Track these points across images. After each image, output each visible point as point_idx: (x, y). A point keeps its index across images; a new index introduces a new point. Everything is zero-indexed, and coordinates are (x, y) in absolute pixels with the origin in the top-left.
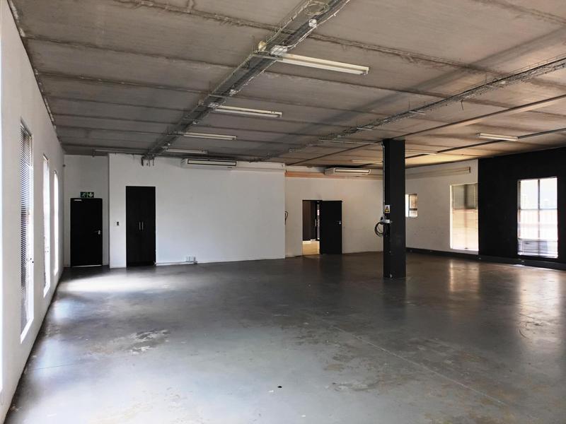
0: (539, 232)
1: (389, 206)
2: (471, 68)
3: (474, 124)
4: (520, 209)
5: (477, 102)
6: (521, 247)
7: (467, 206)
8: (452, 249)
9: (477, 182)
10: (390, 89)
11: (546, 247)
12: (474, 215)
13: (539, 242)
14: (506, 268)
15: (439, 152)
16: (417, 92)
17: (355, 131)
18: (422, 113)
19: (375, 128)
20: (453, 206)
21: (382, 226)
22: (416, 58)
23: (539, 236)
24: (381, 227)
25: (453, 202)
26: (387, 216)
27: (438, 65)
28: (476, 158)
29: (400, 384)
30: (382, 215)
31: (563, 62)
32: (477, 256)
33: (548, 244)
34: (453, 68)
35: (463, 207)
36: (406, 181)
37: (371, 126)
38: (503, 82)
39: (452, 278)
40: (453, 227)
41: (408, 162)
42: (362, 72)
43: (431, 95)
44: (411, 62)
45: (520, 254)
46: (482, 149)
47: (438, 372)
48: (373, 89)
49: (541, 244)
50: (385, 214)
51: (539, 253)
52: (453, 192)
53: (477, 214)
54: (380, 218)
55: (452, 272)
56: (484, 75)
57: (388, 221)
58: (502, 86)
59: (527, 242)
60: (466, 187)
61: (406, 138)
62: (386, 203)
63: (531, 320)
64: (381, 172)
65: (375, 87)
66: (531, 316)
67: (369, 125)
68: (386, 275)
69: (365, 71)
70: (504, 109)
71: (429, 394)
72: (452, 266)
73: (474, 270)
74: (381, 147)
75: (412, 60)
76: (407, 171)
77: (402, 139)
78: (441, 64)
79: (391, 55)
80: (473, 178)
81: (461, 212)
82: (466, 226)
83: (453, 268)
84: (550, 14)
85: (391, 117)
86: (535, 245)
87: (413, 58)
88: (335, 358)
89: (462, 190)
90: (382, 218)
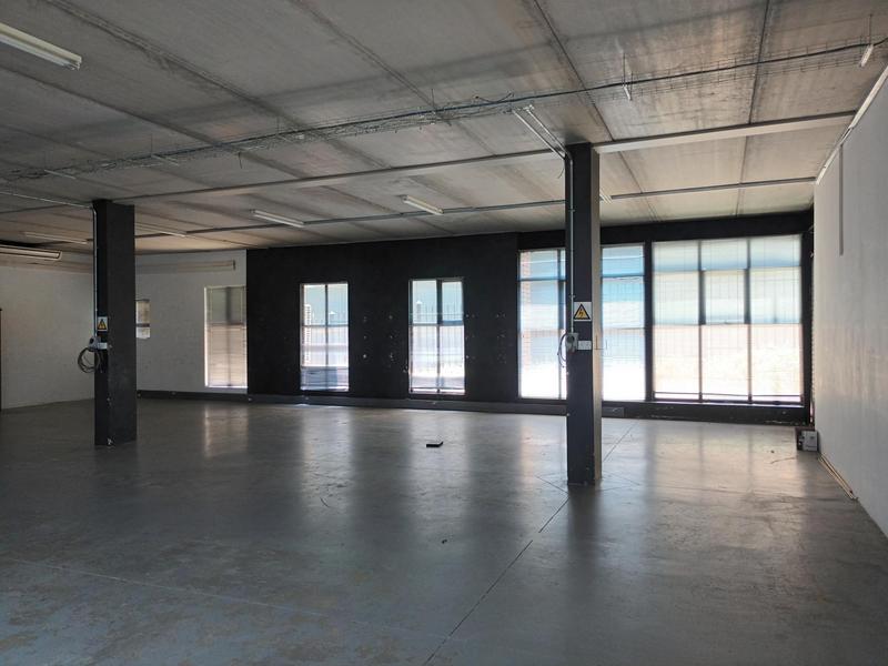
0: (327, 356)
1: (105, 319)
2: (257, 104)
3: (249, 195)
4: (303, 324)
5: (259, 160)
6: (304, 380)
7: (230, 322)
8: (208, 388)
9: (245, 285)
10: (117, 109)
11: (335, 377)
12: (240, 334)
13: (327, 370)
14: (287, 410)
15: (189, 232)
16: (167, 125)
17: (40, 175)
18: (173, 163)
19: (84, 175)
20: (209, 319)
21: (93, 354)
22: (173, 64)
23: (327, 363)
24: (90, 357)
25: (209, 314)
26: (102, 336)
27: (209, 85)
28: (243, 248)
29: (156, 635)
30: (92, 334)
31: (377, 124)
32: (244, 395)
33: (339, 373)
34: (230, 97)
35: (224, 322)
36: (137, 276)
37: (74, 172)
38: (301, 137)
39: (207, 434)
40: (209, 353)
41: (140, 244)
42: (67, 63)
43: (189, 133)
44: (163, 68)
45: (304, 388)
46: (252, 235)
47: (218, 593)
48: (85, 101)
49: (330, 373)
50: (99, 333)
51: (326, 385)
52: (208, 299)
53: (246, 332)
54: (88, 340)
55: (207, 423)
56: (275, 119)
57: (105, 346)
58: (298, 141)
59: (313, 371)
60: (229, 291)
61: (136, 203)
62: (99, 314)
63: (333, 481)
64: (91, 260)
65: (90, 98)
66: (331, 475)
67: (71, 167)
68: (100, 440)
69: (74, 62)
70: (294, 178)
71: (210, 636)
72: (207, 415)
73: (241, 416)
74: (90, 213)
75: (166, 66)
76: (139, 260)
77: (128, 202)
78: (213, 86)
79: (128, 45)
80: (238, 278)
81: (222, 330)
82: (229, 351)
83: (209, 417)
84: (370, 51)
85: (117, 161)
86: (322, 375)
87: (168, 61)
88: (13, 622)
89: (223, 295)
90: (92, 341)
